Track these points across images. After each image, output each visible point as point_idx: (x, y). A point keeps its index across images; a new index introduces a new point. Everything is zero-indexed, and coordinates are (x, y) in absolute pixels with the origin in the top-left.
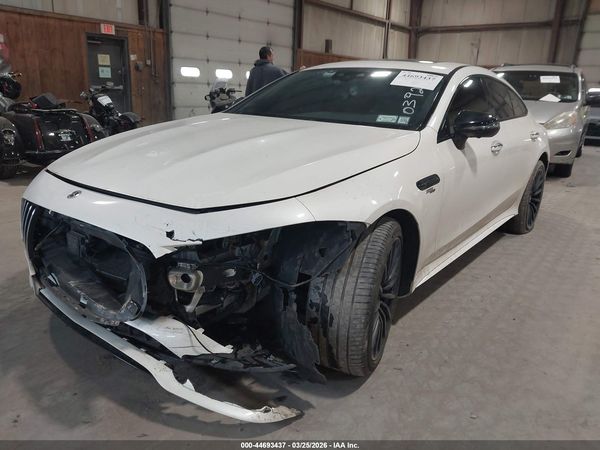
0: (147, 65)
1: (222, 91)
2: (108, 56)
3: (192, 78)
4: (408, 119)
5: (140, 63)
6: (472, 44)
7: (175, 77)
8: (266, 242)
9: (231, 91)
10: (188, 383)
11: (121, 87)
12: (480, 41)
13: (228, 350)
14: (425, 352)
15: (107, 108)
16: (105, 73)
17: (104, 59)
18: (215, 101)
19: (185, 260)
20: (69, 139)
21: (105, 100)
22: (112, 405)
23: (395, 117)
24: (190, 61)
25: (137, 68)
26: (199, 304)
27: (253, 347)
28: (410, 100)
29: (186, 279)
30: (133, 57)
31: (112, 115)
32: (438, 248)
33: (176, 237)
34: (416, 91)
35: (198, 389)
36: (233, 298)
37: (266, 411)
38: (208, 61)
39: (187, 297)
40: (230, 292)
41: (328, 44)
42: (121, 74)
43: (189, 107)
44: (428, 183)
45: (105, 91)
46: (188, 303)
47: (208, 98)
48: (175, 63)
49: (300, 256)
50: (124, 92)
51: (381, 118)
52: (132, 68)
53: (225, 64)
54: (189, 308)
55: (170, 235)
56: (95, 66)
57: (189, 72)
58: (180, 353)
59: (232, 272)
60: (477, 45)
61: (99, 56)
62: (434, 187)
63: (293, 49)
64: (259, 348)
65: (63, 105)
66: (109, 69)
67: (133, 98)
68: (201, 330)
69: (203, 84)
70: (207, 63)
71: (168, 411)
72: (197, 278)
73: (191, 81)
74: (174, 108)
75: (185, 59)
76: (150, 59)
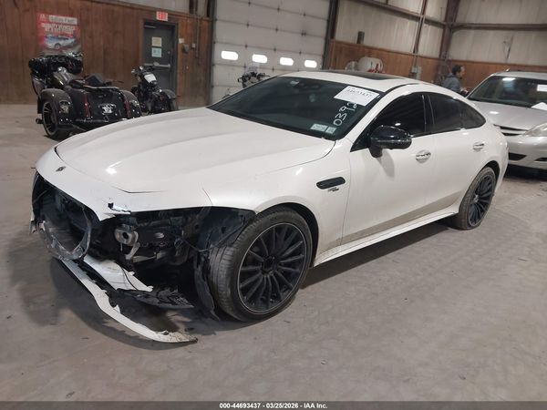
0: (192, 48)
1: (254, 74)
2: (160, 39)
3: (231, 61)
4: (335, 129)
5: (187, 46)
6: (505, 42)
7: (216, 60)
8: (198, 216)
9: (260, 75)
10: (117, 308)
11: (169, 66)
12: (512, 39)
13: (149, 289)
14: (316, 313)
15: (152, 85)
16: (157, 53)
17: (157, 41)
18: (246, 83)
19: (128, 223)
20: (110, 112)
21: (150, 78)
22: (74, 316)
23: (326, 127)
24: (230, 46)
25: (183, 50)
26: (135, 255)
27: (171, 291)
28: (342, 113)
29: (126, 236)
30: (181, 41)
31: (154, 90)
32: (345, 234)
33: (114, 207)
34: (351, 105)
35: (123, 312)
36: (164, 253)
37: (166, 334)
38: (246, 46)
39: (127, 249)
40: (161, 249)
41: (361, 36)
42: (170, 55)
43: (225, 86)
44: (331, 184)
45: (152, 70)
46: (127, 253)
47: (241, 80)
48: (217, 47)
49: (210, 231)
50: (171, 70)
51: (316, 127)
52: (180, 50)
53: (261, 50)
54: (128, 257)
55: (111, 206)
56: (149, 47)
57: (229, 55)
58: (116, 287)
59: (161, 235)
60: (509, 44)
61: (153, 38)
62: (337, 187)
63: (326, 39)
64: (176, 291)
65: (109, 84)
66: (160, 50)
67: (178, 76)
68: (132, 273)
69: (240, 66)
70: (245, 48)
71: (109, 325)
72: (133, 236)
73: (230, 64)
74: (213, 87)
75: (226, 43)
76: (195, 42)
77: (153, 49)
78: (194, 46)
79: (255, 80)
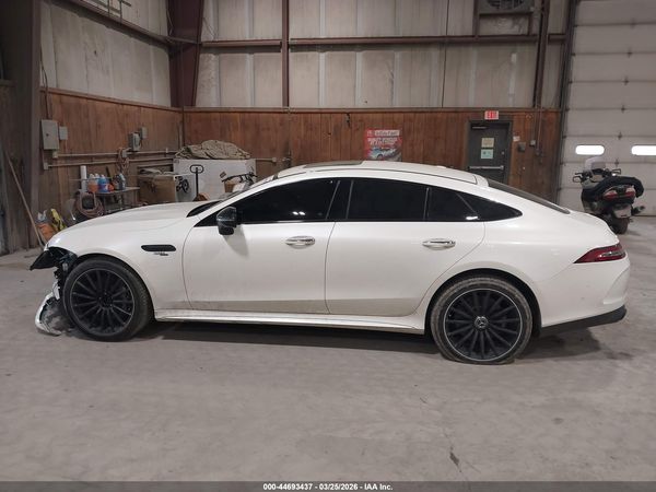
0: (531, 146)
2: (493, 139)
5: (523, 144)
7: (566, 155)
11: (502, 167)
16: (487, 155)
17: (488, 142)
24: (591, 138)
25: (519, 149)
30: (516, 139)
38: (620, 136)
42: (504, 155)
48: (568, 142)
50: (504, 172)
52: (513, 150)
53: (649, 139)
56: (478, 149)
57: (587, 150)
61: (484, 139)
62: (166, 252)
66: (492, 151)
67: (512, 178)
70: (618, 139)
74: (560, 189)
75: (584, 136)
76: (536, 139)
77: (483, 151)
78: (533, 143)
79: (599, 178)
